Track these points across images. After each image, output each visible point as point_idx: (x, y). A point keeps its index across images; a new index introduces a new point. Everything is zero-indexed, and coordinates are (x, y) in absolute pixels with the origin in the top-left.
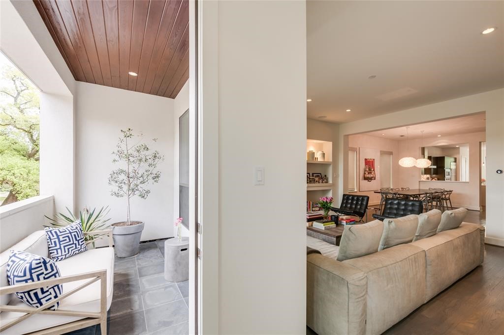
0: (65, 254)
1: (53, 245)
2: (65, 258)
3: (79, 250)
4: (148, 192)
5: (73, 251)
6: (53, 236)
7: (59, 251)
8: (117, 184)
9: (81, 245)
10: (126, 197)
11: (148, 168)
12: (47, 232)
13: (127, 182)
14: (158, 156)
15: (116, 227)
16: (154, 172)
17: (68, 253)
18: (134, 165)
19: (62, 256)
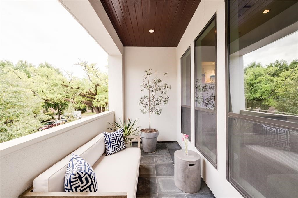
0: (113, 151)
1: (107, 144)
2: (113, 153)
3: (121, 148)
4: (161, 110)
5: (117, 149)
6: (107, 138)
7: (110, 148)
8: (143, 105)
9: (122, 145)
10: (148, 114)
11: (161, 95)
12: (104, 135)
13: (148, 104)
14: (167, 86)
15: (143, 133)
16: (165, 97)
17: (115, 150)
18: (153, 93)
19: (111, 152)
